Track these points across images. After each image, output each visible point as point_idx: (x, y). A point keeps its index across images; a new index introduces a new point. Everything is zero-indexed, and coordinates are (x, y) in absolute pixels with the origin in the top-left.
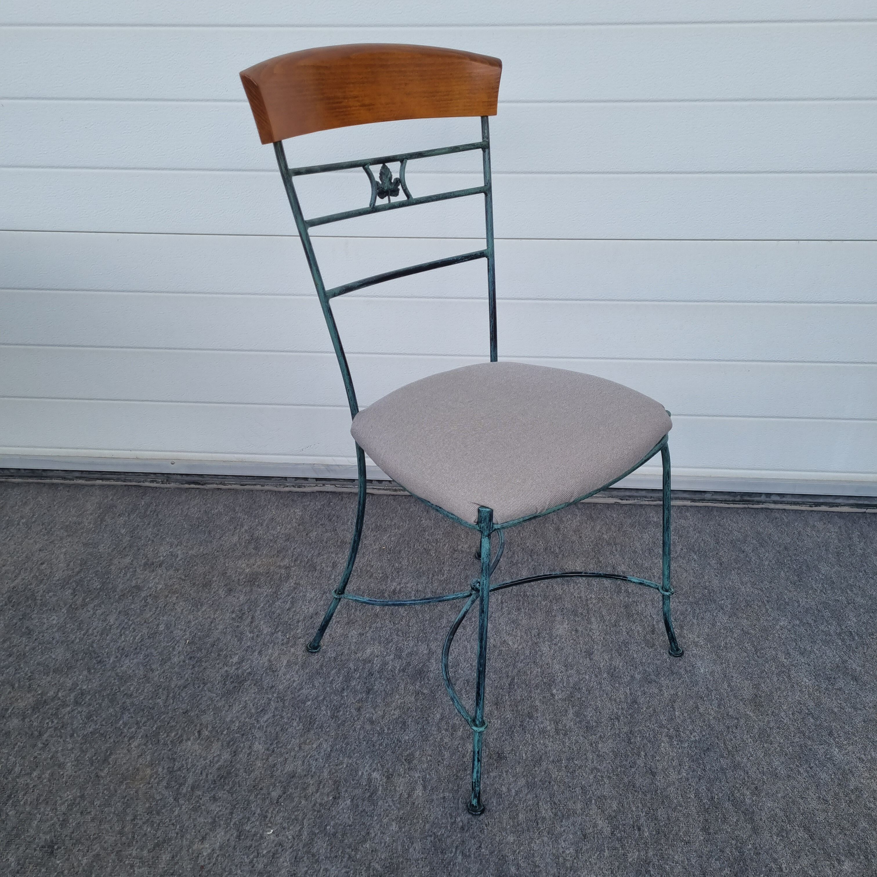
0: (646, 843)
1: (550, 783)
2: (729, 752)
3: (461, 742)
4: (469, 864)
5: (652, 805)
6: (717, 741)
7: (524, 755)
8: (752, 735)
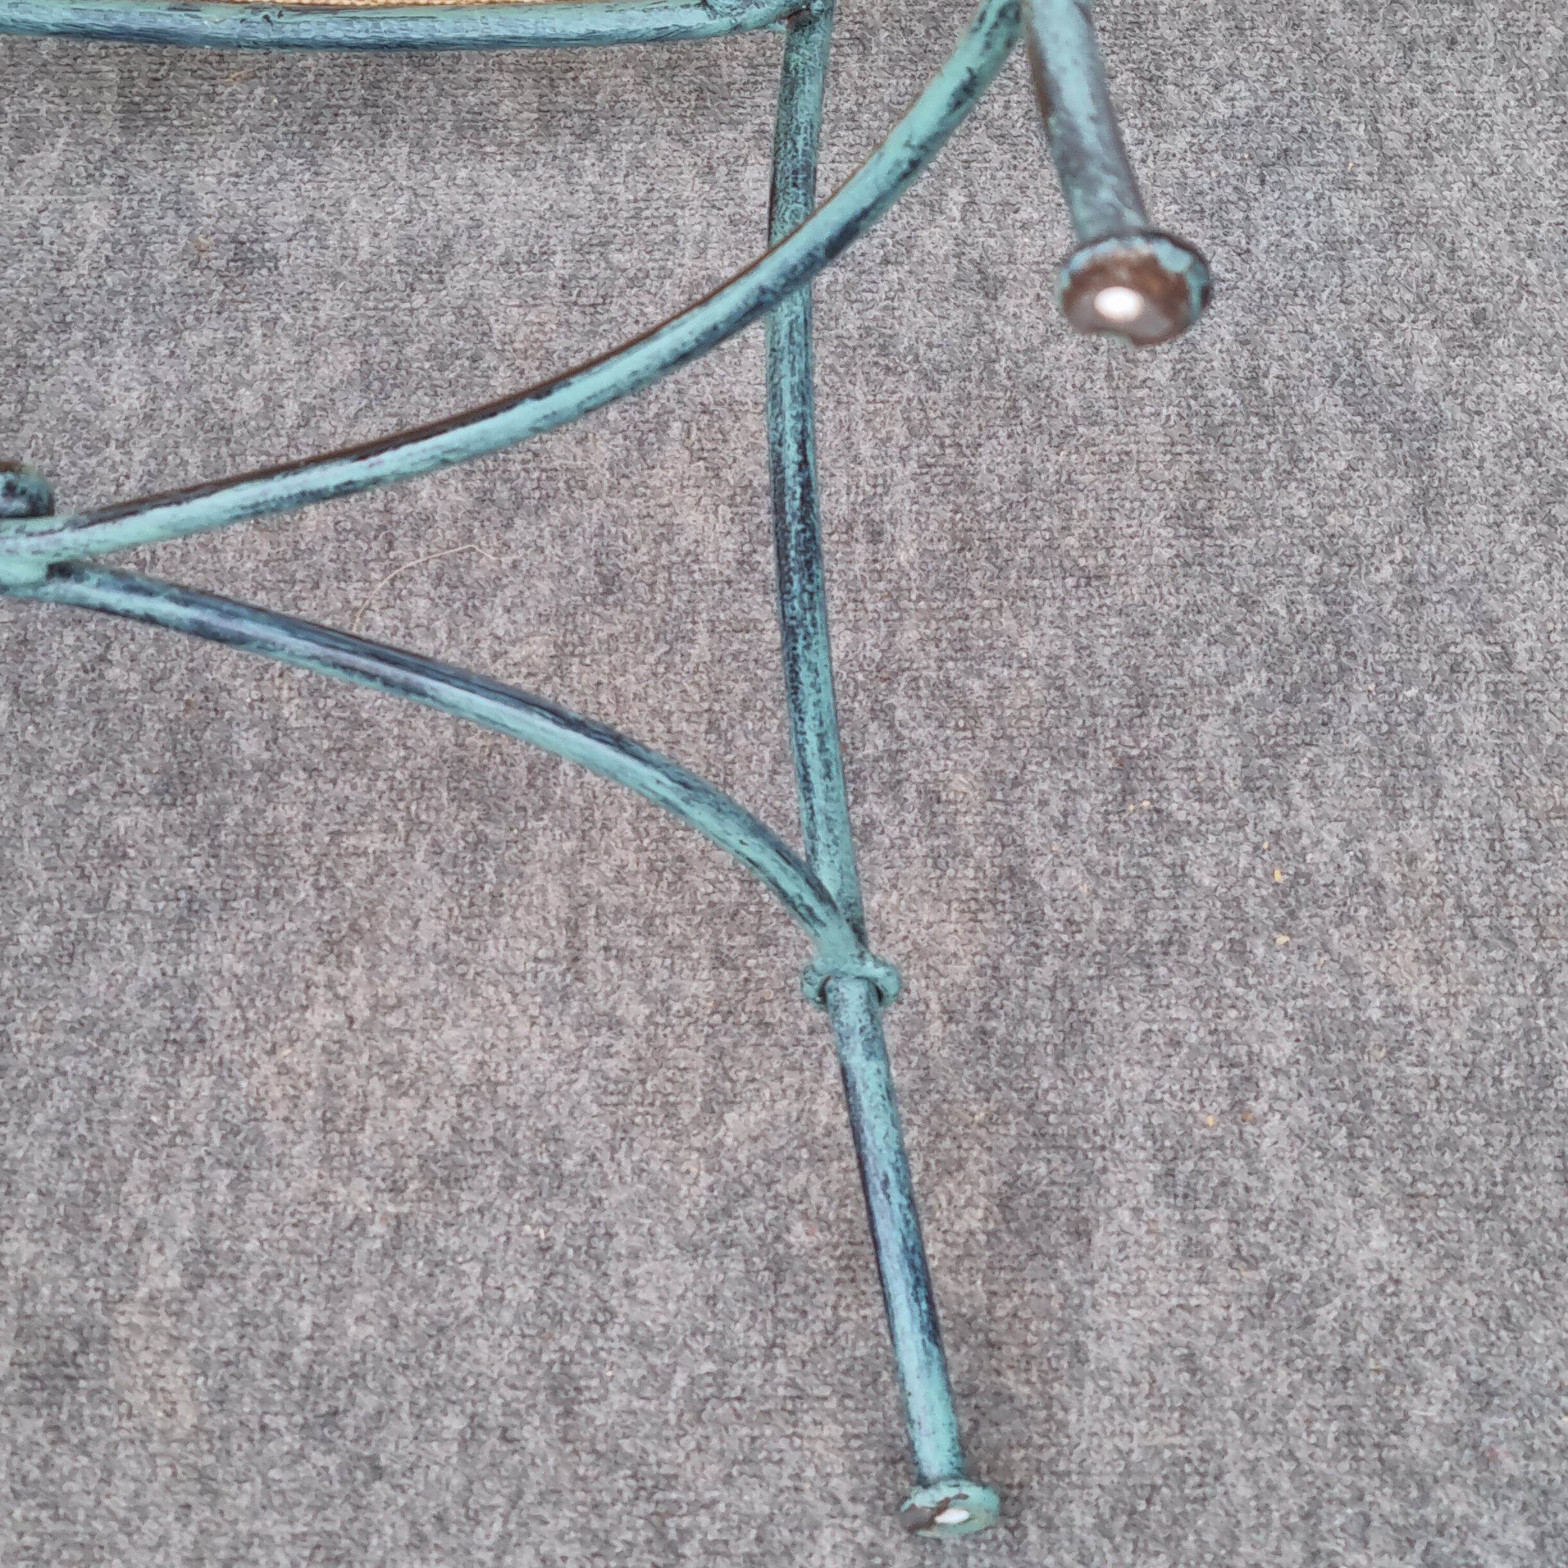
0: (894, 597)
1: (474, 359)
2: (1386, 159)
3: (58, 200)
4: (39, 734)
5: (955, 426)
6: (1337, 114)
7: (364, 242)
8: (1519, 74)
